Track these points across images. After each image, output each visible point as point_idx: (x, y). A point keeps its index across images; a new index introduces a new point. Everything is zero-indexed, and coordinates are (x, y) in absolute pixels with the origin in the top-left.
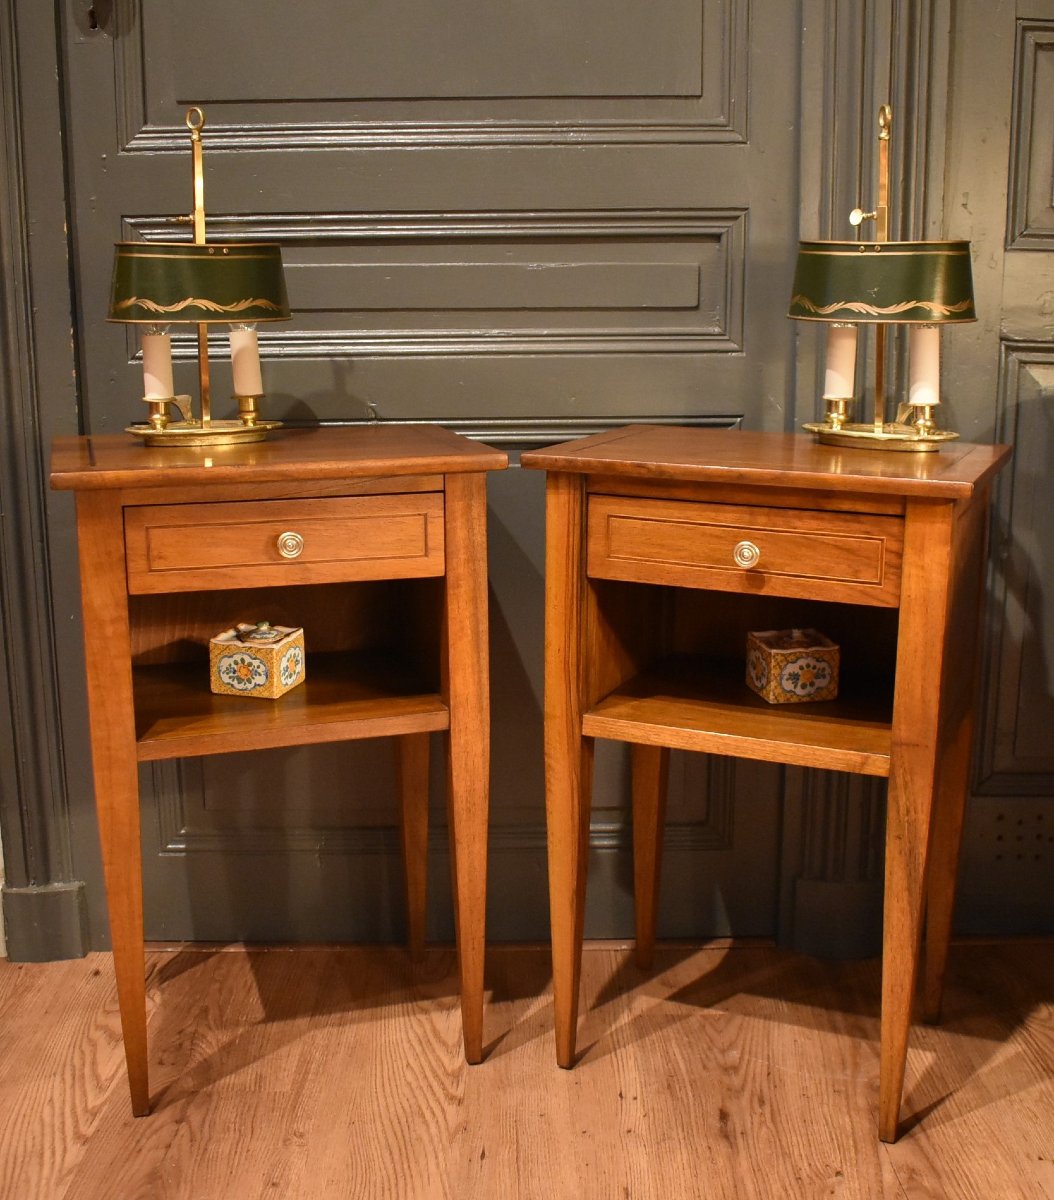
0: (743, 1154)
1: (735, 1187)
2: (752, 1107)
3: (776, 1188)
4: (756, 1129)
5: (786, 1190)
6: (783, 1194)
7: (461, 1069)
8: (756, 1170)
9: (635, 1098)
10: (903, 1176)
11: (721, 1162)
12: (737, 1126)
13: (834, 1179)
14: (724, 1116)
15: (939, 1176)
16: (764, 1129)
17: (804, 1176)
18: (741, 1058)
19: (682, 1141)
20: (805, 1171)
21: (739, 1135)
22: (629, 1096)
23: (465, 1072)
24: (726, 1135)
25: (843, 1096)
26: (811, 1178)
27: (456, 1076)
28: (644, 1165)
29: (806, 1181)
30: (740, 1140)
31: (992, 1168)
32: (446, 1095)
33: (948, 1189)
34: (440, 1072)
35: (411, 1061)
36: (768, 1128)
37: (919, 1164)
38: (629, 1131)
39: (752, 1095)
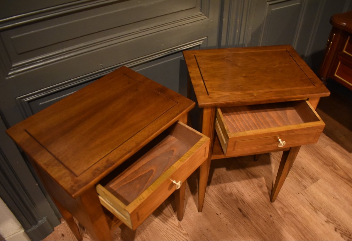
0: (251, 220)
1: (257, 230)
2: (243, 205)
3: (264, 227)
4: (248, 211)
5: (266, 226)
6: (266, 227)
7: (179, 223)
8: (257, 223)
9: (220, 214)
10: (281, 210)
11: (249, 224)
12: (245, 212)
13: (271, 218)
14: (240, 210)
15: (287, 208)
16: (250, 210)
17: (266, 221)
18: (230, 189)
19: (238, 222)
20: (265, 219)
21: (247, 214)
22: (219, 213)
23: (181, 224)
24: (245, 216)
25: (256, 192)
26: (267, 220)
27: (180, 226)
28: (237, 233)
29: (267, 221)
30: (248, 216)
31: (293, 200)
32: (183, 234)
33: (290, 210)
34: (176, 227)
35: (167, 227)
36: (250, 209)
37: (282, 206)
38: (227, 225)
39: (241, 201)
